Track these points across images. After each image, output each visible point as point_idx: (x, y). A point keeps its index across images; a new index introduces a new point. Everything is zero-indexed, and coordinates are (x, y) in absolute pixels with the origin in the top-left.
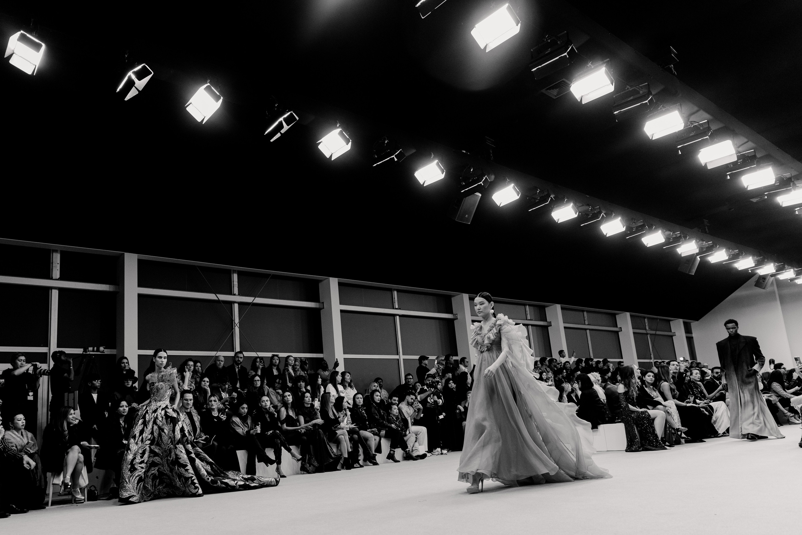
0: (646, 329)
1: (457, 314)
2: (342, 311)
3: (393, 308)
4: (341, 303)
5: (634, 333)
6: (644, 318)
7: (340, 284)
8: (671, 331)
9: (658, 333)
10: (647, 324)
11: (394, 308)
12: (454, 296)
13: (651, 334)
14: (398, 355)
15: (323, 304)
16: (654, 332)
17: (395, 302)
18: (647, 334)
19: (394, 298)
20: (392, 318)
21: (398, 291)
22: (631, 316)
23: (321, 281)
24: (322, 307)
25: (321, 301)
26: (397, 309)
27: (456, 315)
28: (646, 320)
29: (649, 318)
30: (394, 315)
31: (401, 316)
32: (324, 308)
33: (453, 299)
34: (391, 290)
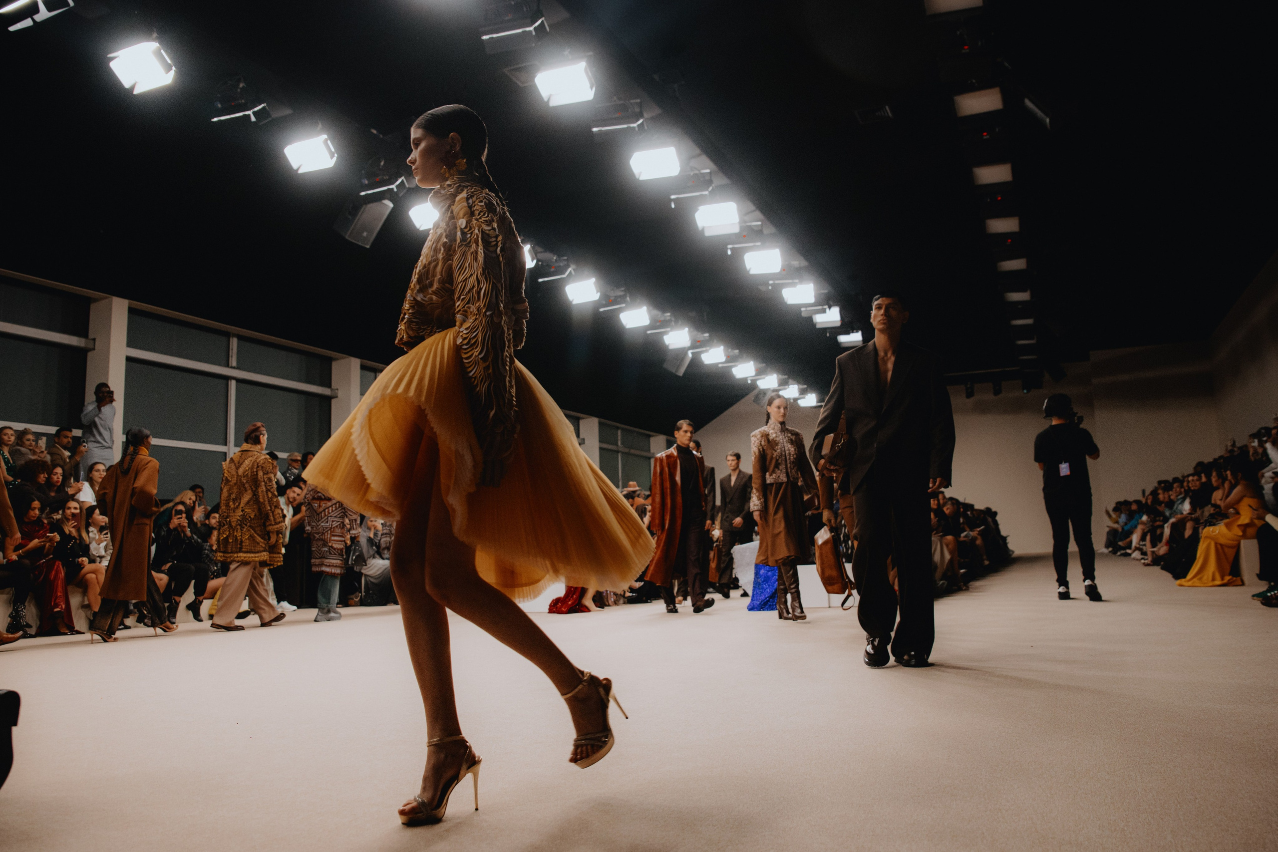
0: (617, 446)
1: (337, 389)
2: (129, 359)
3: (227, 365)
4: (130, 344)
5: (601, 449)
6: (618, 428)
7: (131, 311)
8: (649, 450)
9: (632, 451)
10: (619, 438)
11: (230, 365)
12: (336, 359)
13: (623, 453)
14: (226, 444)
15: (92, 342)
16: (627, 450)
17: (232, 357)
18: (618, 452)
19: (232, 349)
20: (222, 382)
21: (240, 338)
22: (600, 424)
23: (96, 300)
24: (90, 346)
25: (91, 336)
26: (234, 368)
27: (336, 391)
28: (619, 432)
29: (623, 430)
30: (227, 378)
31: (239, 381)
32: (94, 349)
33: (335, 366)
34: (228, 335)
